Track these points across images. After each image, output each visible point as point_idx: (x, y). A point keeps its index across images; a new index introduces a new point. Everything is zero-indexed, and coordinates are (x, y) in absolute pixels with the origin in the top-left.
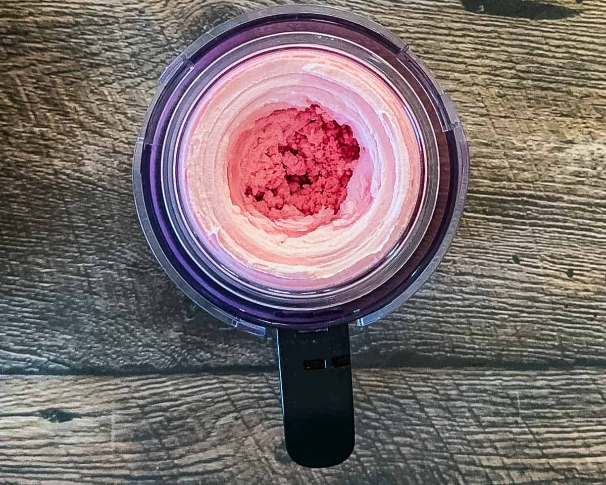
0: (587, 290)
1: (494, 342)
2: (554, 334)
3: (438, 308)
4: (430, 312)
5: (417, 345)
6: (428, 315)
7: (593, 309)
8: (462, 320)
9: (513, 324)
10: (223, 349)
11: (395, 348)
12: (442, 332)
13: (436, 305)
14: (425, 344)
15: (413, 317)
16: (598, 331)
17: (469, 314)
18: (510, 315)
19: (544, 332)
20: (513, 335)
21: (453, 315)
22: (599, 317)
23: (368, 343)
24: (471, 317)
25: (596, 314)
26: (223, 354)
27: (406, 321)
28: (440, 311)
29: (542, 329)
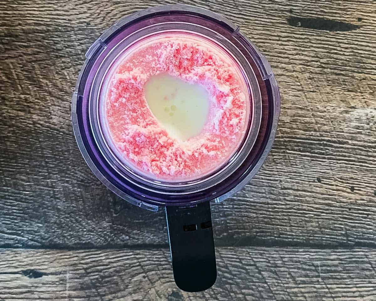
0: (363, 200)
1: (305, 231)
2: (342, 226)
3: (270, 210)
4: (265, 212)
5: (257, 232)
6: (264, 214)
7: (367, 211)
8: (285, 217)
9: (317, 220)
10: (136, 234)
11: (243, 234)
12: (273, 225)
13: (269, 208)
14: (263, 232)
15: (255, 215)
16: (369, 225)
17: (289, 214)
18: (315, 215)
19: (336, 225)
20: (316, 227)
21: (280, 214)
22: (370, 216)
23: (226, 231)
24: (290, 215)
25: (368, 215)
26: (137, 237)
27: (250, 217)
28: (272, 212)
29: (335, 224)
